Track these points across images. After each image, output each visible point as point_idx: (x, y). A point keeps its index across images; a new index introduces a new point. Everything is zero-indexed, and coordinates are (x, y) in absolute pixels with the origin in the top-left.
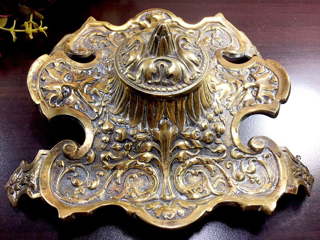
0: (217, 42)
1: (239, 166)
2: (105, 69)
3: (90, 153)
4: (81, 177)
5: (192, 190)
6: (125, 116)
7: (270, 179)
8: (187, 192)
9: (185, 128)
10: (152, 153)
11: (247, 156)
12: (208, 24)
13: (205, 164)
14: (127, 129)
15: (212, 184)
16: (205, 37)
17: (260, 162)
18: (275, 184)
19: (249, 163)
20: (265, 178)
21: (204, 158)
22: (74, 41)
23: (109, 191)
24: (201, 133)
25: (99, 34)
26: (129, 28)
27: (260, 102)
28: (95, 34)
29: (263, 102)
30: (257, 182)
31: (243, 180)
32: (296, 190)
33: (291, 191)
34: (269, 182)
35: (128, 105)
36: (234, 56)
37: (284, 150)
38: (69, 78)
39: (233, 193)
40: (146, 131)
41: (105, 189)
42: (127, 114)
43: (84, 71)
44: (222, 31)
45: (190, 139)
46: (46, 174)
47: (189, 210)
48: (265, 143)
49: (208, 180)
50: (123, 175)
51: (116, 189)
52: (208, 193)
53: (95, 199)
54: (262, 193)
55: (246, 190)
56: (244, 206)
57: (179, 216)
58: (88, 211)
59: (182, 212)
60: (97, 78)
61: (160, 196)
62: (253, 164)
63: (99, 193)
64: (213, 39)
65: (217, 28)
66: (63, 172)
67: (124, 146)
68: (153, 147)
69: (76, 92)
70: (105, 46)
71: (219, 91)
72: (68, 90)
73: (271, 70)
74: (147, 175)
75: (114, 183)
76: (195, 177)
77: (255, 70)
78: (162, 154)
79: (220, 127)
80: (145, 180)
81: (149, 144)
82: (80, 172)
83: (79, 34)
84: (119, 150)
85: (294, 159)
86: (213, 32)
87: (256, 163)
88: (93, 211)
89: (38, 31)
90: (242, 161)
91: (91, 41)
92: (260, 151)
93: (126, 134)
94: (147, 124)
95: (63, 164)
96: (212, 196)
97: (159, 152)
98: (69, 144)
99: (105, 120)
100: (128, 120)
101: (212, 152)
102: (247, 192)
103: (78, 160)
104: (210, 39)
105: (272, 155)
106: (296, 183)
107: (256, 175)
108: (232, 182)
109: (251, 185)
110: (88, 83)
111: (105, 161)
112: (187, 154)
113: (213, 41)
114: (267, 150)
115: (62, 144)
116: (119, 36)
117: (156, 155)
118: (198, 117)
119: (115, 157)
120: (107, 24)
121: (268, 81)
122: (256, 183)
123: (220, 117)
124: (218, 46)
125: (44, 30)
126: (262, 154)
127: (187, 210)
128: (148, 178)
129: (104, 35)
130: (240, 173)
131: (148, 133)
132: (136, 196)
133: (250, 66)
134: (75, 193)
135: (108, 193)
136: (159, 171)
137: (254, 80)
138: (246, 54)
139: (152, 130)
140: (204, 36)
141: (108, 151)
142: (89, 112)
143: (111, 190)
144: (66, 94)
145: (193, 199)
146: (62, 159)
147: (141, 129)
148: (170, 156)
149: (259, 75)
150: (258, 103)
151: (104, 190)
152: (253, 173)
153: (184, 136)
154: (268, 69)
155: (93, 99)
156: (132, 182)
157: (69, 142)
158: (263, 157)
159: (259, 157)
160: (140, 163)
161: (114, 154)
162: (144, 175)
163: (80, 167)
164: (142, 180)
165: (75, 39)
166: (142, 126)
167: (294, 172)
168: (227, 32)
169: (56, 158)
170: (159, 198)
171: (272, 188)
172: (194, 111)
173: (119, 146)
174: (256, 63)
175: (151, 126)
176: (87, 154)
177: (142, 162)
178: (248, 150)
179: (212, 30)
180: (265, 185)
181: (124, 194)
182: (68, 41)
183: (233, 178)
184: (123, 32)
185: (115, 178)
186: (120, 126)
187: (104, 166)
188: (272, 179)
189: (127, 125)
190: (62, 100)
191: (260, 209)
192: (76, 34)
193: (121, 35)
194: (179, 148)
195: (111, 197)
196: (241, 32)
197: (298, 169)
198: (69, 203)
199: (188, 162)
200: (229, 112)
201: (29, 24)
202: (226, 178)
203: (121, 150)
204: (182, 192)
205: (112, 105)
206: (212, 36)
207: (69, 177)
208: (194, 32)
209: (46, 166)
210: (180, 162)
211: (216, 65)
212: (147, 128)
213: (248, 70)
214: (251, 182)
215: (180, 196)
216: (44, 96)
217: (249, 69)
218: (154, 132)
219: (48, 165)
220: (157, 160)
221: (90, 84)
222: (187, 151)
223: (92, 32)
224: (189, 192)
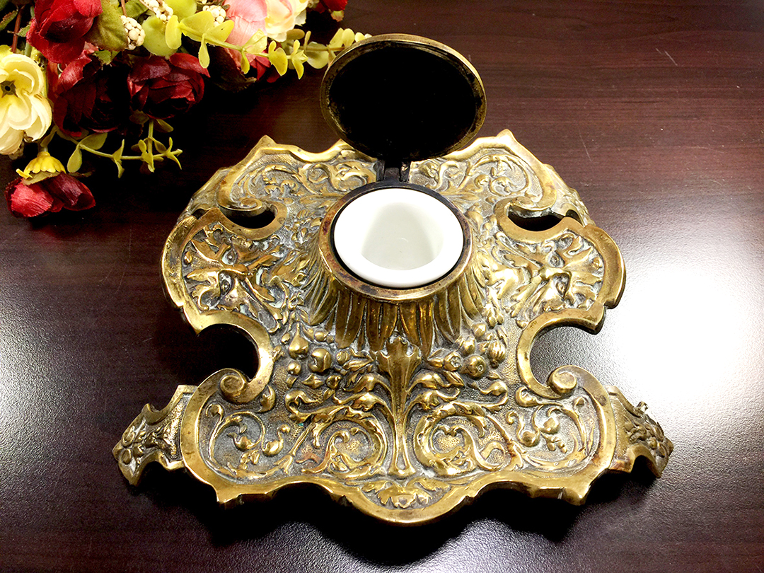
0: (500, 186)
1: (529, 420)
2: (292, 240)
3: (267, 392)
4: (250, 434)
5: (444, 460)
6: (328, 328)
7: (583, 444)
8: (435, 464)
9: (433, 351)
10: (375, 393)
11: (545, 401)
12: (484, 150)
13: (470, 415)
14: (332, 350)
15: (480, 451)
16: (478, 174)
17: (567, 414)
18: (592, 453)
19: (547, 415)
20: (575, 442)
21: (468, 405)
22: (235, 181)
23: (300, 460)
24: (462, 359)
25: (281, 169)
26: (335, 157)
27: (572, 304)
28: (273, 167)
29: (576, 305)
30: (560, 448)
31: (536, 444)
32: (630, 464)
33: (620, 465)
34: (581, 450)
35: (335, 309)
36: (529, 215)
37: (613, 392)
38: (230, 257)
39: (517, 468)
40: (365, 354)
41: (293, 456)
42: (332, 325)
43: (256, 244)
44: (511, 163)
45: (442, 370)
46: (191, 427)
47: (437, 495)
48: (578, 379)
49: (474, 443)
50: (323, 432)
51: (312, 457)
52: (472, 466)
53: (276, 473)
54: (567, 468)
55: (539, 462)
56: (532, 490)
57: (420, 503)
58: (266, 493)
59: (425, 496)
60: (277, 255)
61: (388, 470)
62: (554, 416)
63: (282, 463)
64: (492, 179)
65: (502, 157)
66: (221, 424)
67: (326, 381)
68: (376, 384)
69: (242, 283)
70: (292, 192)
71: (497, 284)
72: (229, 280)
73: (593, 245)
74: (365, 433)
75: (308, 447)
76: (450, 438)
77: (566, 243)
78: (392, 396)
79: (498, 349)
80: (362, 442)
81: (371, 378)
82: (248, 425)
83: (244, 168)
84: (318, 388)
85: (630, 409)
86: (494, 165)
87: (559, 415)
88: (274, 491)
89: (165, 157)
90: (535, 411)
91: (265, 181)
92: (569, 393)
93: (331, 359)
94: (367, 343)
95: (220, 411)
96: (479, 471)
97: (388, 393)
98: (231, 376)
99: (293, 334)
100: (334, 334)
101: (482, 394)
102: (541, 465)
103: (247, 405)
104: (487, 180)
105: (590, 400)
106: (632, 452)
107: (558, 436)
108: (516, 447)
109: (548, 454)
110: (263, 267)
111: (293, 407)
112: (438, 397)
113: (494, 184)
114: (581, 391)
115: (219, 375)
116: (316, 173)
117: (382, 397)
118: (457, 331)
119: (310, 401)
120: (295, 150)
121: (586, 266)
122: (558, 450)
123: (497, 331)
124: (501, 193)
125: (175, 155)
126: (572, 398)
127: (433, 495)
128: (367, 438)
129: (290, 171)
130: (531, 432)
131: (368, 358)
132: (346, 468)
133: (556, 236)
134: (242, 461)
135: (298, 463)
136: (387, 426)
137: (562, 263)
138: (553, 210)
139: (376, 353)
140: (476, 173)
141: (299, 388)
142: (264, 318)
143: (304, 459)
144: (226, 286)
145: (445, 476)
146: (218, 402)
147: (356, 352)
148: (407, 400)
149: (572, 254)
150: (568, 306)
151: (291, 458)
152: (554, 432)
153: (431, 364)
154: (589, 243)
155: (273, 295)
156: (340, 445)
157: (231, 372)
158: (573, 404)
159: (566, 405)
160: (355, 412)
161: (309, 395)
162: (360, 432)
163: (248, 416)
164: (358, 442)
165: (237, 177)
166: (359, 346)
167: (628, 433)
168: (519, 166)
169: (209, 400)
170: (386, 473)
171: (586, 461)
172: (449, 321)
173: (317, 380)
174: (568, 230)
175: (374, 346)
176: (261, 393)
177: (358, 409)
178: (546, 391)
179: (492, 161)
180: (574, 455)
181: (326, 466)
182: (223, 181)
183: (519, 440)
184: (324, 164)
185: (310, 437)
186: (320, 345)
187: (291, 416)
188: (587, 443)
189: (332, 344)
190: (219, 298)
191: (560, 496)
192: (239, 168)
193: (320, 170)
194: (423, 387)
195: (304, 470)
196: (546, 165)
197: (638, 427)
198: (233, 478)
199: (438, 411)
200: (515, 322)
201: (146, 142)
202: (506, 440)
203: (320, 387)
204: (428, 465)
205: (306, 308)
206: (491, 173)
207: (231, 433)
208: (458, 164)
209: (192, 414)
210: (424, 411)
211: (495, 232)
212: (367, 350)
213: (552, 244)
214: (551, 449)
215: (424, 471)
216: (190, 292)
217: (554, 241)
218: (380, 357)
219: (194, 413)
220: (383, 406)
221: (266, 267)
222: (437, 391)
223: (267, 164)
224: (440, 464)
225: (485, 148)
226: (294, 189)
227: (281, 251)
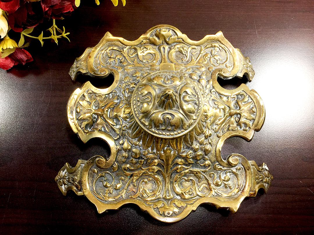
0: (215, 60)
1: (218, 175)
2: (123, 94)
3: (114, 164)
4: (109, 181)
5: (184, 192)
6: (139, 141)
7: (239, 186)
8: (181, 194)
9: (182, 150)
10: (158, 166)
11: (225, 168)
12: (209, 41)
13: (196, 174)
14: (141, 149)
15: (198, 188)
16: (205, 53)
17: (233, 173)
18: (242, 190)
19: (226, 174)
20: (235, 185)
21: (196, 169)
22: (95, 56)
23: (129, 191)
24: (194, 153)
25: (116, 49)
26: (140, 43)
27: (241, 128)
28: (112, 48)
29: (242, 128)
31: (220, 185)
32: (256, 193)
33: (252, 194)
34: (238, 188)
35: (142, 135)
36: (226, 78)
37: (253, 164)
38: (96, 105)
39: (212, 196)
40: (154, 152)
41: (126, 190)
42: (141, 140)
43: (107, 96)
44: (221, 48)
45: (186, 158)
46: (85, 178)
48: (240, 160)
49: (196, 185)
50: (137, 180)
51: (133, 190)
52: (195, 195)
53: (119, 197)
54: (232, 196)
55: (221, 193)
56: (218, 207)
57: (175, 214)
58: (116, 209)
59: (176, 210)
60: (116, 101)
61: (163, 196)
62: (228, 174)
63: (122, 193)
64: (211, 56)
65: (217, 45)
66: (97, 177)
67: (138, 161)
69: (102, 117)
71: (210, 118)
72: (96, 116)
73: (253, 100)
74: (154, 180)
75: (131, 186)
76: (187, 182)
77: (241, 96)
78: (165, 167)
79: (208, 147)
80: (153, 184)
81: (156, 161)
82: (108, 177)
83: (98, 49)
84: (135, 164)
85: (259, 170)
86: (212, 49)
87: (231, 173)
88: (119, 208)
90: (221, 172)
91: (108, 56)
92: (235, 165)
93: (140, 153)
94: (155, 148)
95: (96, 171)
96: (198, 197)
97: (163, 166)
98: (100, 159)
99: (124, 141)
100: (142, 143)
101: (201, 166)
102: (222, 194)
103: (107, 169)
104: (209, 56)
105: (243, 168)
106: (257, 188)
107: (229, 182)
108: (212, 186)
109: (225, 190)
110: (110, 108)
111: (125, 170)
112: (183, 168)
113: (212, 59)
114: (240, 164)
115: (95, 158)
116: (132, 51)
117: (161, 168)
118: (192, 143)
119: (133, 168)
120: (121, 39)
121: (249, 110)
122: (229, 188)
123: (208, 140)
124: (215, 65)
125: (66, 36)
126: (236, 167)
127: (180, 209)
128: (155, 182)
129: (119, 50)
130: (219, 180)
131: (155, 154)
132: (146, 196)
133: (237, 93)
134: (106, 192)
135: (128, 193)
136: (163, 178)
137: (238, 107)
138: (237, 75)
139: (158, 152)
140: (204, 52)
141: (127, 163)
142: (112, 132)
143: (130, 191)
144: (95, 120)
145: (185, 199)
146: (95, 168)
147: (151, 151)
148: (171, 169)
149: (243, 103)
150: (239, 128)
151: (125, 190)
152: (227, 181)
153: (181, 156)
155: (115, 122)
156: (144, 185)
157: (100, 157)
158: (236, 169)
159: (234, 169)
160: (150, 173)
161: (131, 166)
162: (152, 180)
163: (108, 173)
164: (151, 183)
165: (96, 53)
166: (152, 149)
167: (257, 180)
168: (224, 50)
169: (91, 167)
170: (162, 197)
171: (239, 193)
172: (189, 140)
173: (134, 161)
174: (243, 91)
175: (158, 150)
176: (112, 165)
177: (151, 172)
178: (226, 165)
179: (212, 47)
180: (234, 190)
181: (139, 195)
182: (89, 56)
183: (214, 184)
184: (135, 47)
185: (132, 182)
186: (136, 147)
187: (124, 174)
188: (240, 185)
189: (140, 147)
190: (93, 126)
191: (228, 209)
192: (96, 49)
193: (133, 49)
194: (177, 164)
195: (130, 196)
196: (237, 49)
197: (261, 177)
198: (103, 200)
199: (183, 172)
200: (216, 134)
202: (209, 184)
203: (136, 163)
204: (178, 194)
205: (130, 130)
206: (211, 53)
207: (101, 180)
208: (196, 47)
209: (85, 173)
210: (177, 172)
211: (211, 89)
212: (155, 151)
213: (235, 96)
214: (226, 187)
215: (176, 196)
216: (80, 125)
218: (160, 154)
219: (86, 172)
220: (161, 171)
221: (112, 108)
222: (183, 166)
223: (109, 46)
225: (209, 40)
226: (122, 61)
227: (118, 99)
